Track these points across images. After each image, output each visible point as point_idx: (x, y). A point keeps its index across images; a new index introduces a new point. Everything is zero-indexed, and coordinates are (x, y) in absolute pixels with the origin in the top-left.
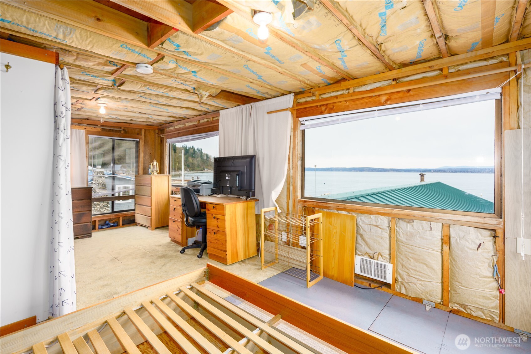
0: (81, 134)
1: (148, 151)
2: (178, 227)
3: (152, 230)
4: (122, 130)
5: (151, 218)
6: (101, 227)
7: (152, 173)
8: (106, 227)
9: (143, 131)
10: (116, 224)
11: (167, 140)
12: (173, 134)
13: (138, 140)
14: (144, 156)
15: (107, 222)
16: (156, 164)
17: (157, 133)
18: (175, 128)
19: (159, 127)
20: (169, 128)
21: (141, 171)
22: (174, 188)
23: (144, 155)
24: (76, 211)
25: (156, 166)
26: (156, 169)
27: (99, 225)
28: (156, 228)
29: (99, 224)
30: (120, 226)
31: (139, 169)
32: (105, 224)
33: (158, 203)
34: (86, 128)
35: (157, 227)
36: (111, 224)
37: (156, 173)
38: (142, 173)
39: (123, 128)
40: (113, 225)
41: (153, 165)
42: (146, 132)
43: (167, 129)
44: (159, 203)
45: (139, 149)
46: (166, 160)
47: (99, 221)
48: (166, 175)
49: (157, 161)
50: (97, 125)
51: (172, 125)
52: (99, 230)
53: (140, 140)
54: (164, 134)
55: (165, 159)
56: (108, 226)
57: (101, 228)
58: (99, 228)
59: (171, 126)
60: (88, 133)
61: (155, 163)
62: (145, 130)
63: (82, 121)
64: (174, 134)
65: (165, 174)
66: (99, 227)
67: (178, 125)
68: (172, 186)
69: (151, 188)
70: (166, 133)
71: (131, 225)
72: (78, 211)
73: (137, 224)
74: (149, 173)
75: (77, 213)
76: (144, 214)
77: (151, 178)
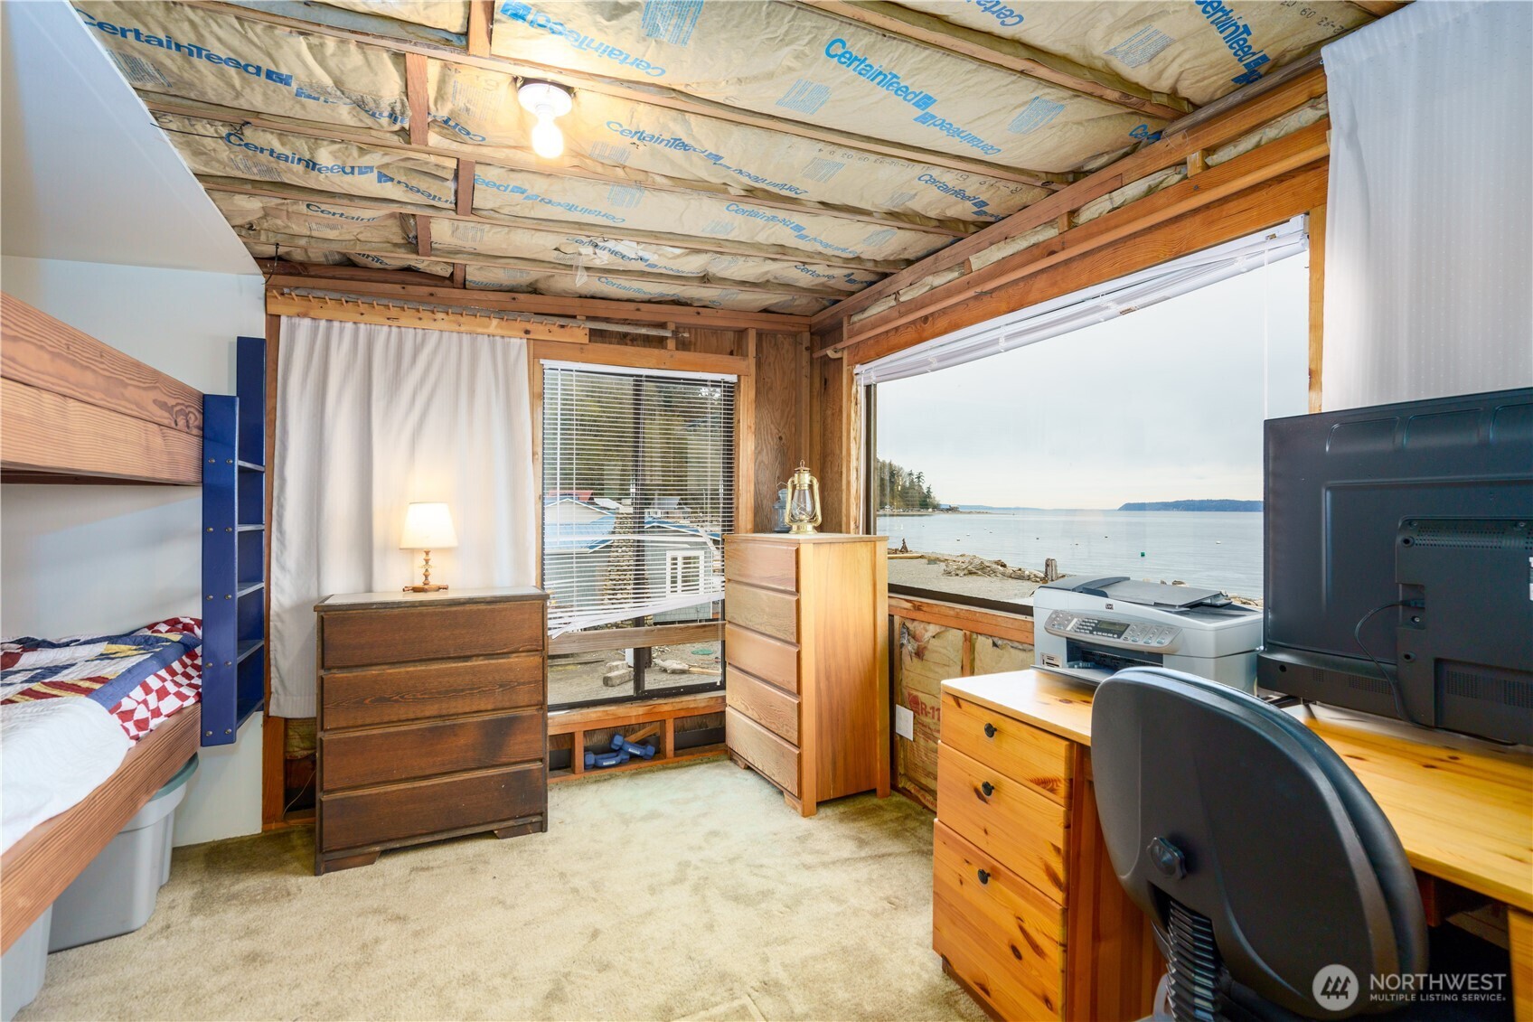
0: (513, 353)
1: (772, 426)
2: (1022, 929)
3: (804, 815)
4: (668, 334)
5: (800, 756)
6: (592, 762)
7: (795, 527)
8: (614, 762)
9: (752, 336)
10: (651, 750)
11: (858, 369)
12: (887, 332)
13: (733, 378)
14: (758, 452)
15: (618, 740)
16: (811, 486)
17: (807, 349)
18: (902, 299)
19: (815, 319)
20: (863, 310)
21: (745, 515)
22: (903, 603)
23: (756, 448)
24: (483, 707)
25: (807, 492)
26: (809, 508)
27: (586, 750)
28: (820, 804)
29: (589, 744)
30: (665, 757)
31: (737, 508)
32: (608, 750)
33: (828, 678)
34: (528, 327)
35: (826, 798)
36: (630, 750)
37: (810, 527)
38: (750, 526)
39: (672, 326)
40: (638, 753)
41: (794, 487)
42: (764, 344)
43: (855, 318)
44: (833, 679)
45: (735, 421)
46: (853, 464)
47: (587, 734)
48: (852, 535)
49: (812, 473)
50: (574, 317)
51: (880, 293)
52: (588, 775)
53: (739, 377)
54: (839, 346)
55: (849, 462)
56: (619, 758)
57: (596, 767)
58: (587, 767)
59: (880, 296)
60: (539, 350)
61: (805, 478)
62: (760, 335)
63: (514, 299)
64: (897, 329)
65: (848, 532)
66: (588, 763)
67: (920, 278)
68: (893, 588)
69: (798, 602)
70: (850, 337)
71: (709, 755)
72: (490, 707)
73: (731, 756)
74: (776, 525)
75: (487, 717)
76: (763, 722)
77: (797, 551)
